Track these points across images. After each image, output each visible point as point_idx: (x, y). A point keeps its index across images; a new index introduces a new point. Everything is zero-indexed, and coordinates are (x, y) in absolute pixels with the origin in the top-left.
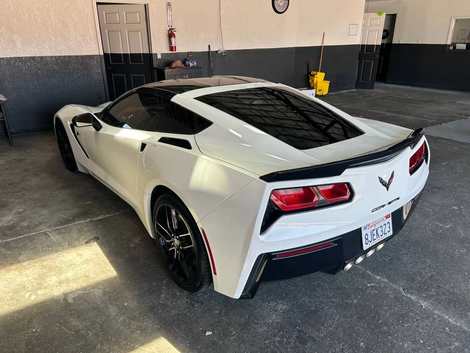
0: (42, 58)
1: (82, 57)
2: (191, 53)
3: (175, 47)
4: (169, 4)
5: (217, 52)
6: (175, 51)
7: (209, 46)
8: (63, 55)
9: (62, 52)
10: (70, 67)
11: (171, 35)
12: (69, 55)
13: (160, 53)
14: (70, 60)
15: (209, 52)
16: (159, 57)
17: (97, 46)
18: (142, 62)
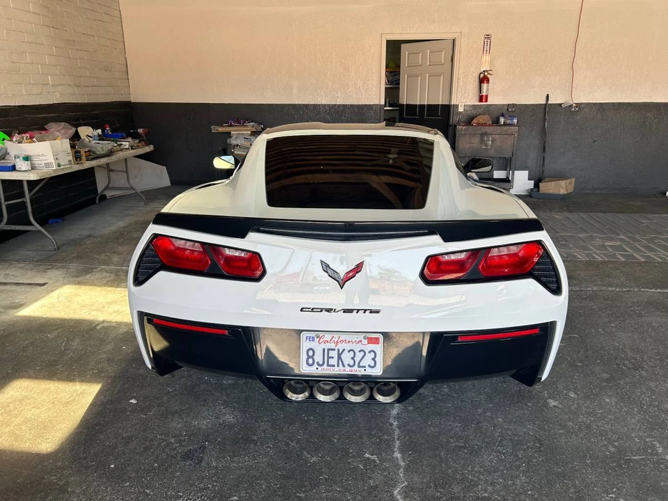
0: (315, 106)
1: (358, 106)
2: (514, 105)
3: (487, 96)
4: (488, 37)
5: (560, 105)
6: (486, 101)
7: (548, 96)
8: (338, 103)
9: (338, 100)
10: (343, 117)
11: (483, 79)
12: (344, 103)
13: (463, 104)
14: (345, 110)
15: (546, 104)
16: (461, 109)
17: (378, 93)
18: (438, 116)
